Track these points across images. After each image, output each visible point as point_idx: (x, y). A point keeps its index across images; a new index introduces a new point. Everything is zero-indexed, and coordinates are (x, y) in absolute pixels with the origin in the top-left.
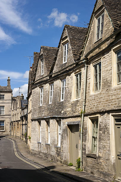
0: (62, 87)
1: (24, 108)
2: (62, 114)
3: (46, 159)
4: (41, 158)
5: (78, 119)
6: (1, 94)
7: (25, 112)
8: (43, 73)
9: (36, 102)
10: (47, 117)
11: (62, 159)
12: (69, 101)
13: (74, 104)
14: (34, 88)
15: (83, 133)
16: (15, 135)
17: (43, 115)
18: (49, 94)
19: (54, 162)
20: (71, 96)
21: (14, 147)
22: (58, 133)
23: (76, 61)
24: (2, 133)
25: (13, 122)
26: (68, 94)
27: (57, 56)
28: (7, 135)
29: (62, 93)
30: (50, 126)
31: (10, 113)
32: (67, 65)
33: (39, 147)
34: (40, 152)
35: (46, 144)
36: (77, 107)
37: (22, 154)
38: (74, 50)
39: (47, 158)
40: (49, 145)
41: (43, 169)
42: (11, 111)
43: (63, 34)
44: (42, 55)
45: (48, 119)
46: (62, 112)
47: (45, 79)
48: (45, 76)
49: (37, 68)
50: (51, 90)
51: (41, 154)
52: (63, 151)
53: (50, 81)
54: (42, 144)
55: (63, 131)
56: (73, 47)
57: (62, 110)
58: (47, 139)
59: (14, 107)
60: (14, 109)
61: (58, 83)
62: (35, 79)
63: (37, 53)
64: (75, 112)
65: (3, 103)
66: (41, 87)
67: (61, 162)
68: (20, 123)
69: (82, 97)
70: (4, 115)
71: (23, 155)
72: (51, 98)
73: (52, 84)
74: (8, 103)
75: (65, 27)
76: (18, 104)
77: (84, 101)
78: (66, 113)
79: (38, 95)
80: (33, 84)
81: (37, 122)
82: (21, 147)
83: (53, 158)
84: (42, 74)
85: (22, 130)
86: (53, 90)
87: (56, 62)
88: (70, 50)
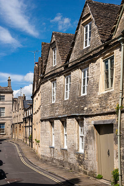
0: (83, 78)
1: (27, 109)
2: (85, 112)
3: (62, 168)
4: (55, 166)
5: (111, 117)
6: (1, 95)
7: (29, 113)
8: (55, 64)
9: (46, 99)
10: (63, 116)
11: (87, 169)
12: (94, 95)
13: (102, 97)
14: (43, 83)
15: (120, 136)
16: (16, 138)
17: (57, 114)
18: (64, 89)
19: (74, 172)
20: (98, 87)
21: (19, 151)
22: (78, 136)
23: (104, 43)
24: (2, 137)
25: (14, 124)
26: (93, 85)
27: (74, 40)
28: (8, 138)
29: (82, 86)
30: (67, 126)
31: (11, 115)
32: (90, 50)
33: (52, 152)
34: (53, 159)
35: (61, 149)
36: (109, 102)
37: (30, 160)
38: (101, 28)
39: (64, 166)
40: (66, 150)
41: (63, 182)
42: (12, 112)
43: (83, 12)
44: (54, 42)
45: (64, 119)
46: (85, 109)
47: (58, 70)
48: (59, 67)
49: (47, 59)
50: (67, 83)
51: (54, 161)
52: (87, 158)
53: (65, 73)
54: (56, 149)
55: (87, 133)
56: (99, 25)
57: (86, 106)
58: (62, 143)
59: (15, 108)
60: (15, 110)
61: (77, 74)
62: (45, 72)
63: (45, 43)
64: (105, 108)
65: (3, 104)
66: (54, 81)
67: (85, 173)
68: (22, 125)
69: (117, 87)
70: (5, 116)
71: (32, 162)
72: (67, 93)
73: (69, 76)
74: (9, 104)
75: (86, 2)
76: (20, 105)
77: (121, 92)
78: (91, 110)
79: (49, 91)
80: (42, 78)
81: (48, 123)
82: (26, 152)
83: (72, 167)
84: (54, 66)
85: (24, 132)
86: (69, 83)
87: (74, 48)
88: (95, 30)
